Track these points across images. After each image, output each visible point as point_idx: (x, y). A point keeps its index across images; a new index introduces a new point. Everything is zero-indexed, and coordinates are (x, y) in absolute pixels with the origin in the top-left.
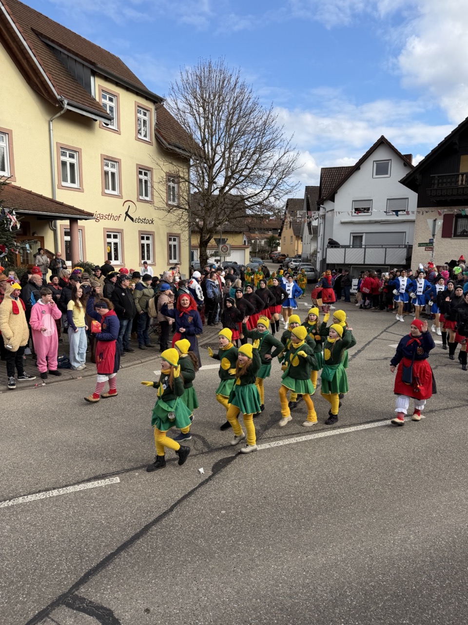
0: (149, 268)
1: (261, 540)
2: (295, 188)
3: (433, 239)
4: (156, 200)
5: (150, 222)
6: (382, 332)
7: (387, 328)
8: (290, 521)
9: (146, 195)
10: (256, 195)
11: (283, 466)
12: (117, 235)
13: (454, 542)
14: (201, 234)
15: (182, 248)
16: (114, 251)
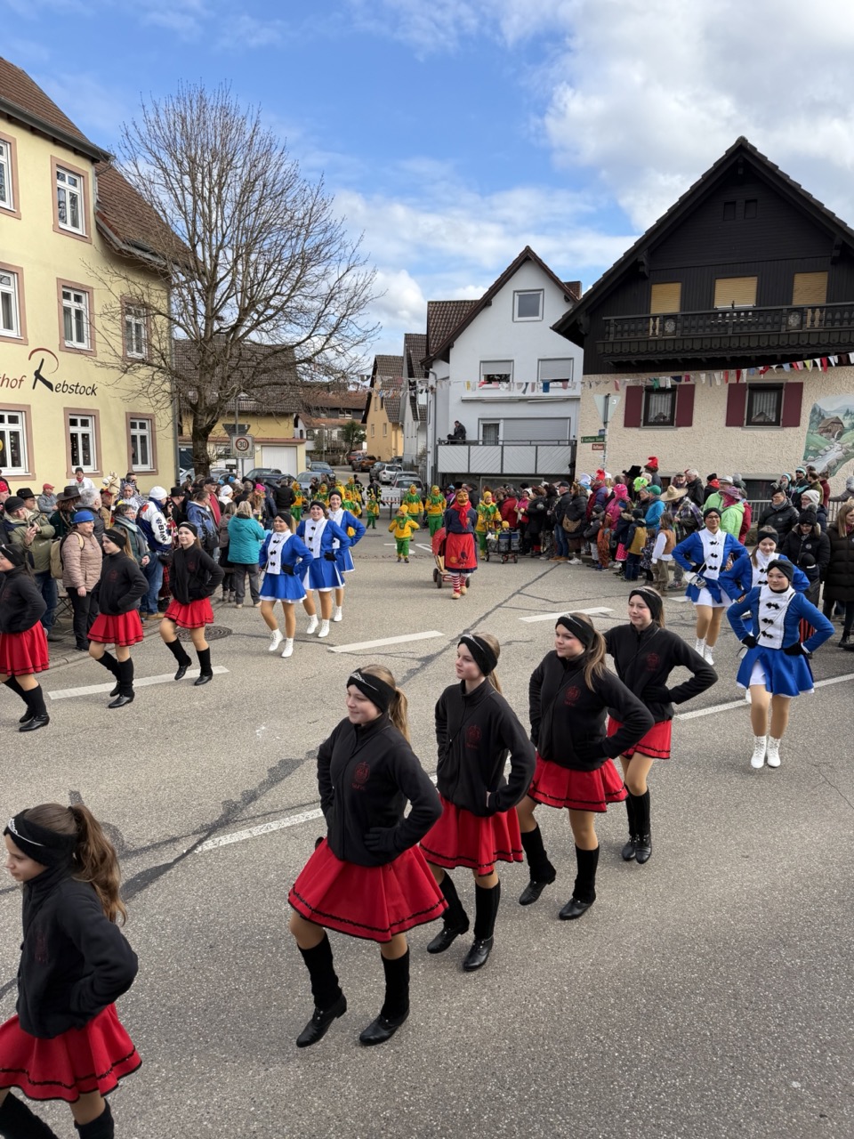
0: (86, 480)
1: (178, 1043)
2: (372, 333)
3: (604, 430)
4: (99, 347)
5: (89, 391)
6: (513, 595)
7: (523, 588)
8: (251, 992)
9: (80, 339)
10: (299, 344)
11: (266, 874)
12: (16, 417)
13: (561, 1001)
14: (195, 416)
15: (159, 443)
16: (12, 448)
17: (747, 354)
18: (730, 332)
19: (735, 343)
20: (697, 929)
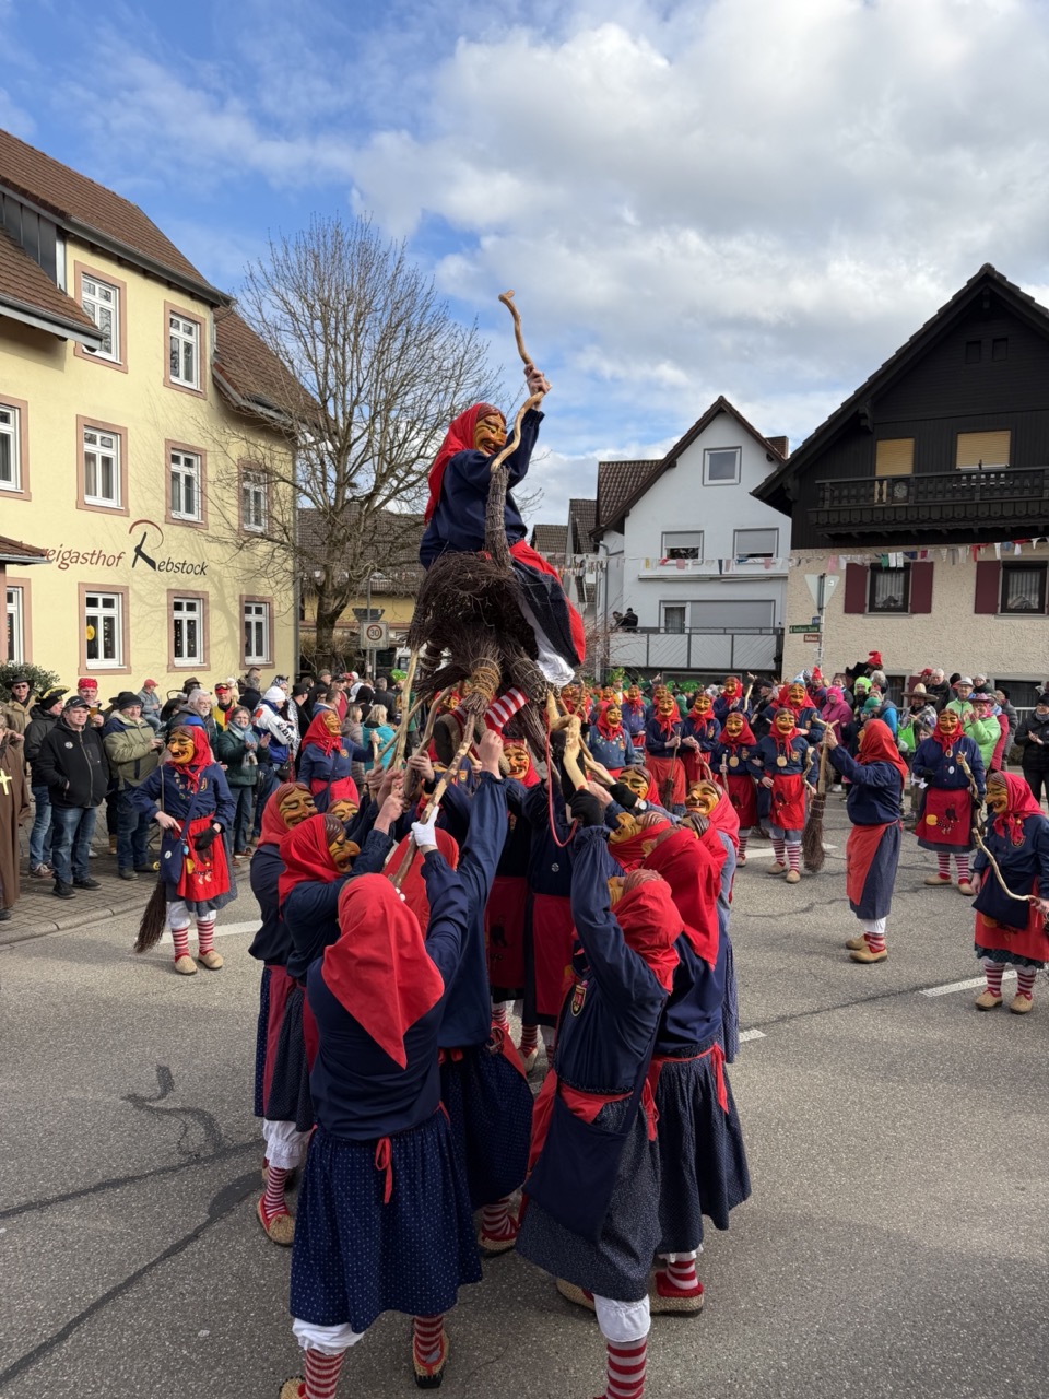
3: (819, 618)
5: (198, 570)
9: (189, 509)
12: (112, 600)
15: (277, 631)
16: (105, 637)
17: (1000, 524)
18: (977, 498)
19: (984, 511)
20: (959, 1288)
